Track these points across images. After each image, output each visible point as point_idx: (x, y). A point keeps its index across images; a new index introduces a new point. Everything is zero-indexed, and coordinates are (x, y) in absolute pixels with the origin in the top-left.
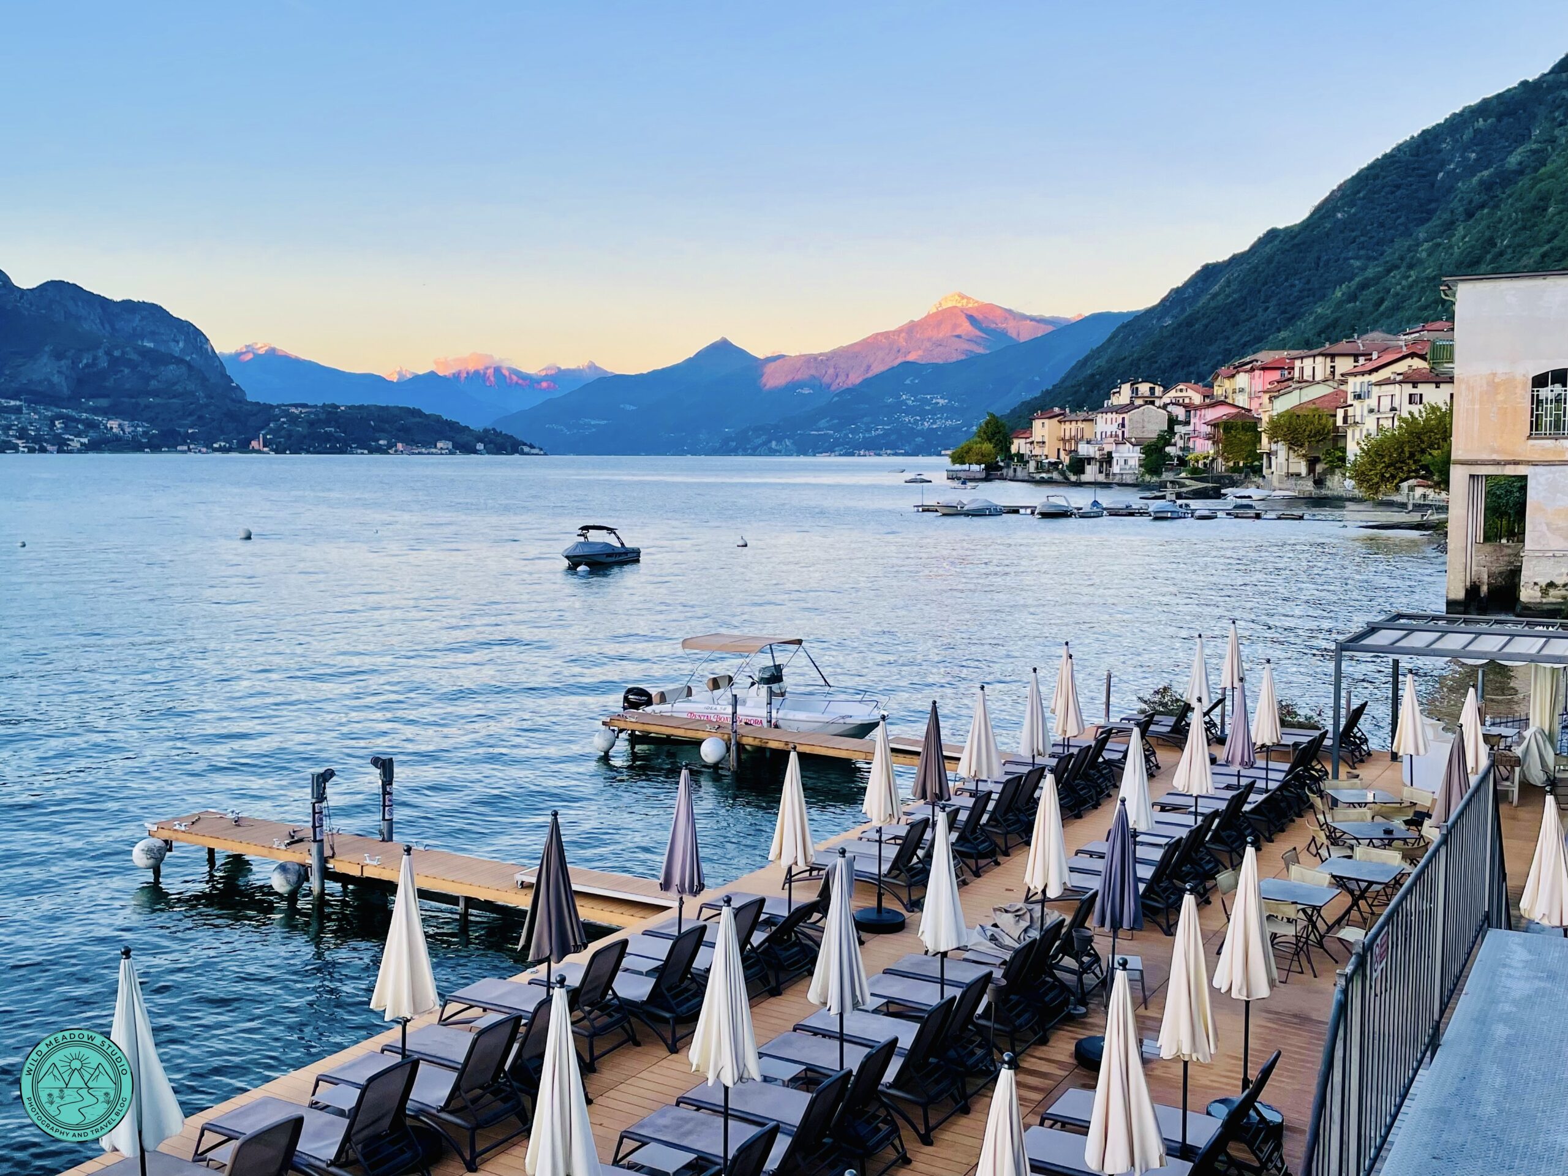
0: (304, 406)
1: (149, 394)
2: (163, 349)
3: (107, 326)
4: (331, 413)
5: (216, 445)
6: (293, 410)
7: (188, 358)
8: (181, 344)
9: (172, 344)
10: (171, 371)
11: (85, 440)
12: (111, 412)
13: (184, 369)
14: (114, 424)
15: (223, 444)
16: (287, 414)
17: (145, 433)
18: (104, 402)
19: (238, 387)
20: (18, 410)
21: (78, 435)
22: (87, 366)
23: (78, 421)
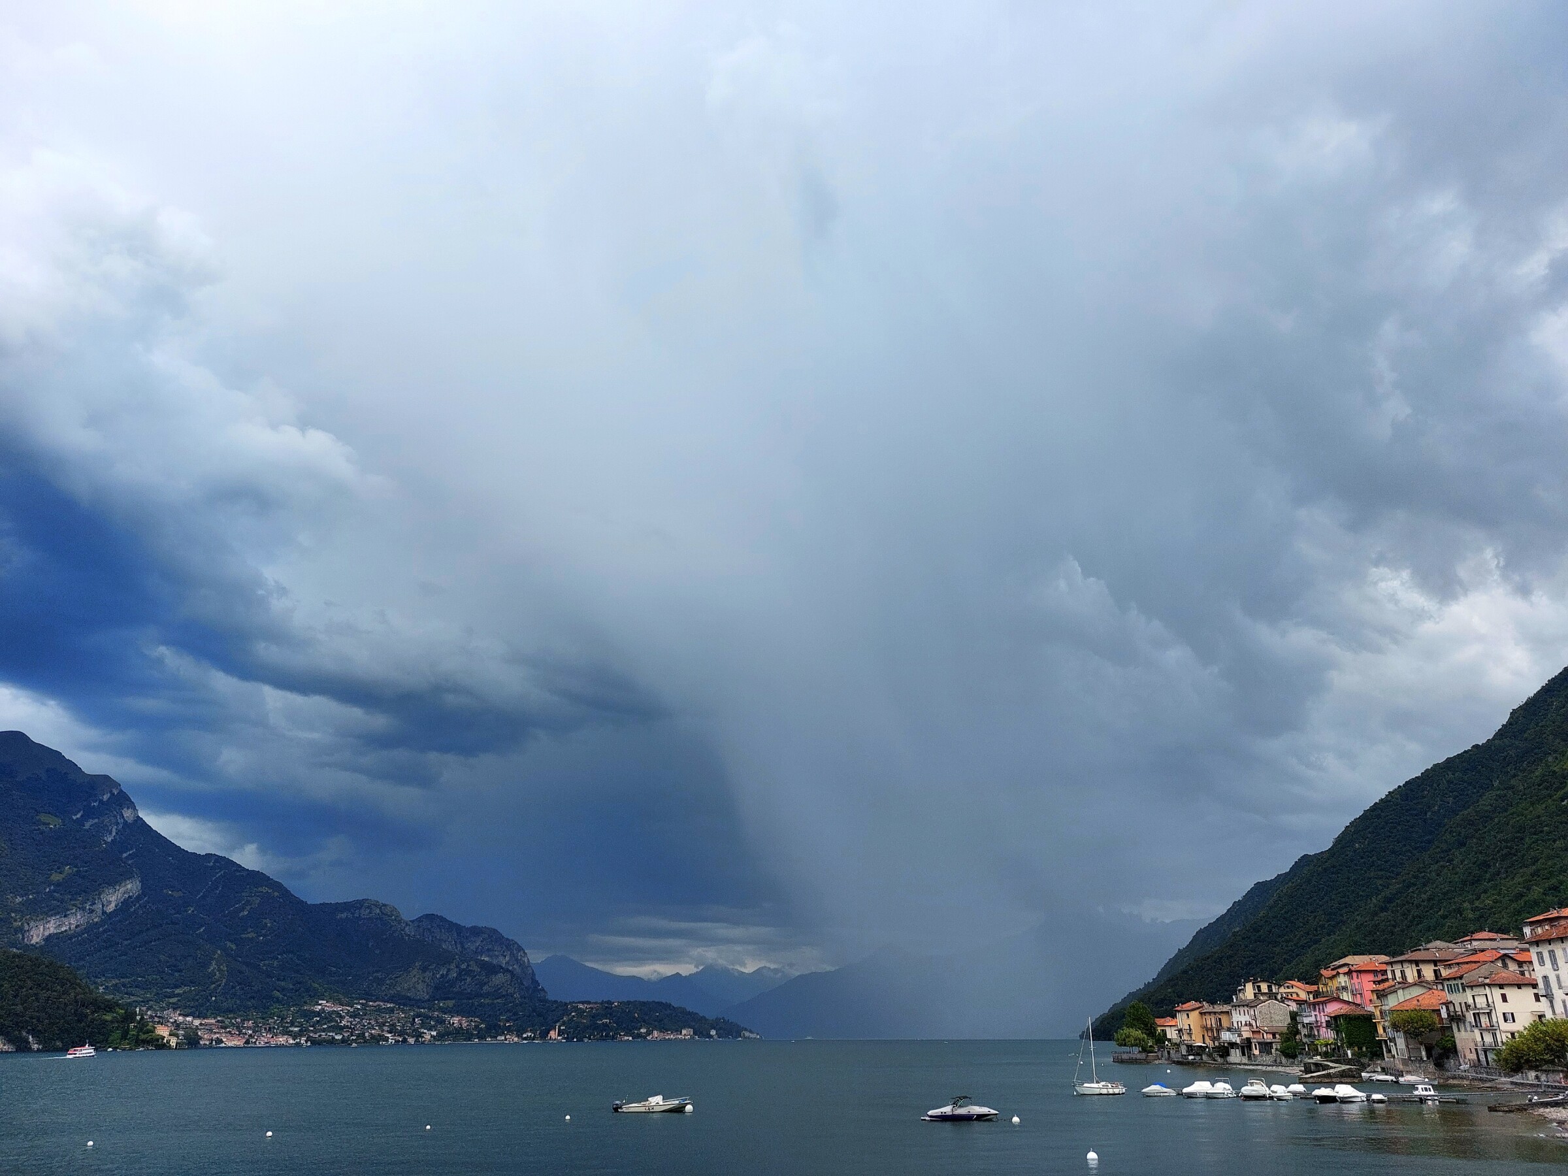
0: (589, 1003)
1: (481, 996)
2: (495, 962)
3: (459, 946)
4: (607, 1008)
5: (525, 1036)
6: (581, 1006)
7: (510, 968)
8: (507, 958)
9: (501, 958)
10: (499, 979)
11: (434, 1033)
12: (453, 1012)
13: (509, 976)
14: (455, 1020)
15: (529, 1034)
16: (576, 1009)
17: (476, 1027)
18: (450, 1003)
19: (543, 989)
20: (391, 1011)
21: (430, 1029)
22: (442, 976)
23: (431, 1018)
